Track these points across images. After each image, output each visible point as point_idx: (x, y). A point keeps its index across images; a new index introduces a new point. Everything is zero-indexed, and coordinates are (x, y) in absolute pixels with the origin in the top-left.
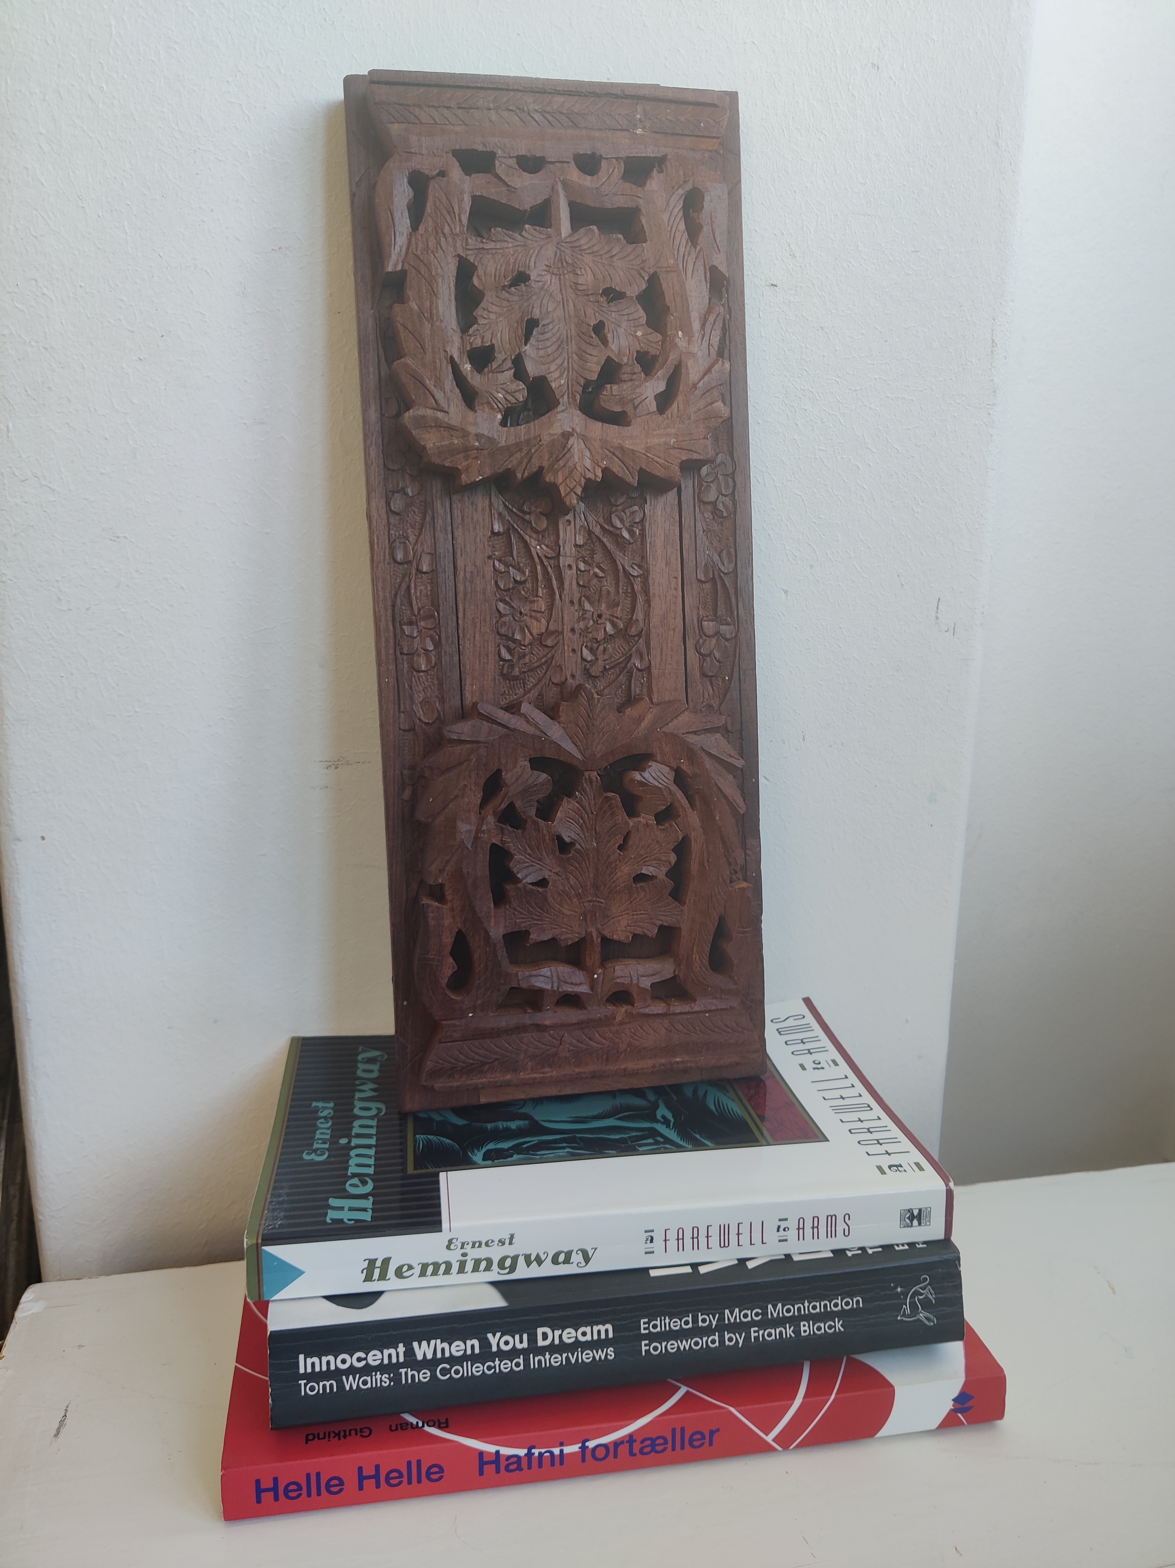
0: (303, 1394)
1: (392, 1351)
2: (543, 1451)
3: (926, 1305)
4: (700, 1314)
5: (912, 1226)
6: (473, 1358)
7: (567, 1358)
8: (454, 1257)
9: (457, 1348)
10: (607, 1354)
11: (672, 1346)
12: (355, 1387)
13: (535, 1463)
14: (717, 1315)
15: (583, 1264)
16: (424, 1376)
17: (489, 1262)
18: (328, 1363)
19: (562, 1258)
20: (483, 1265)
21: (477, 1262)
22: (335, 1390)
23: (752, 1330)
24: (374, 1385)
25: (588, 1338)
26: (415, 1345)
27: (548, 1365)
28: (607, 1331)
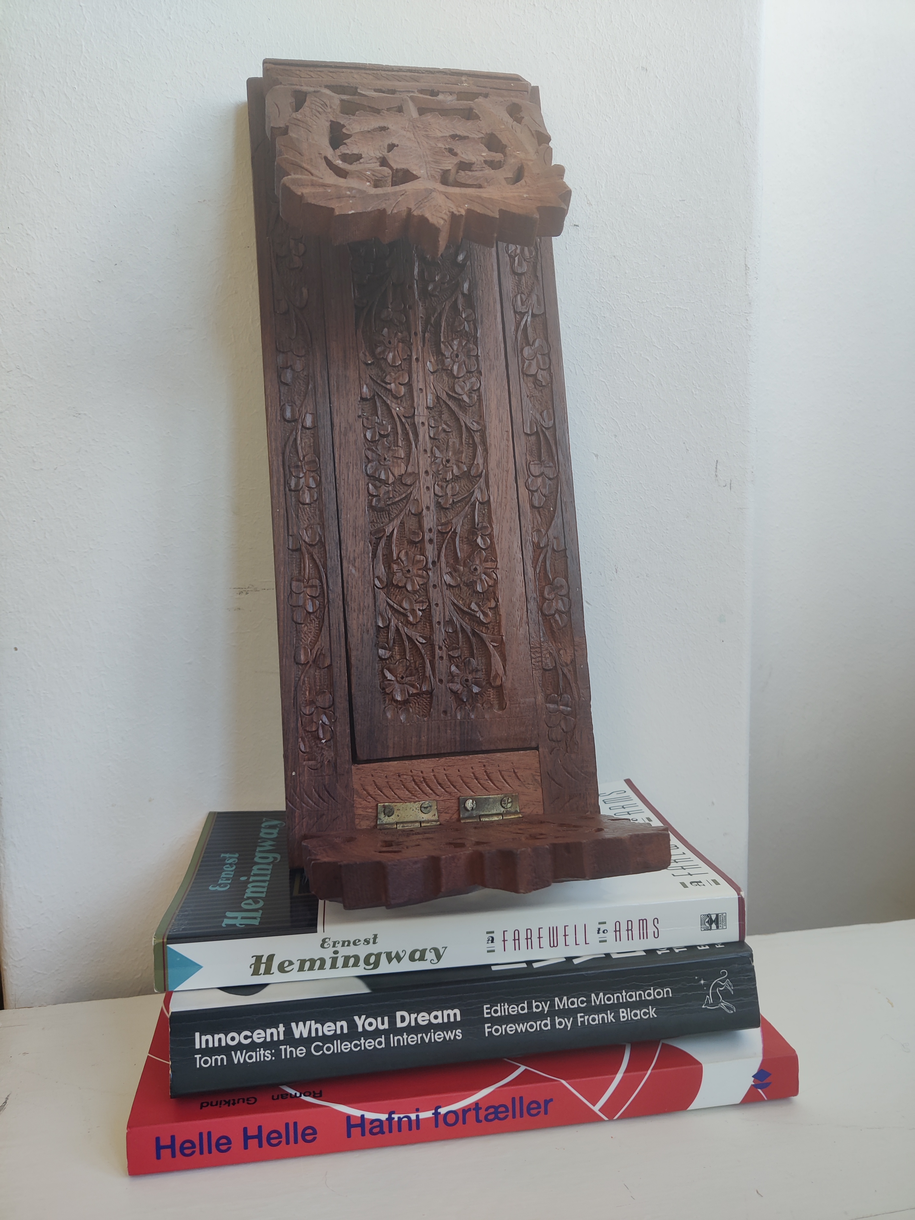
0: (198, 1066)
1: (274, 1030)
2: (402, 1116)
3: (726, 995)
4: (534, 1001)
5: (711, 929)
6: (342, 1037)
7: (422, 1038)
8: (327, 954)
9: (328, 1029)
10: (455, 1035)
11: (511, 1029)
12: (242, 1061)
13: (395, 1127)
14: (549, 1003)
15: (436, 961)
16: (300, 1052)
17: (357, 958)
18: (220, 1040)
19: (417, 955)
20: (352, 961)
21: (347, 959)
22: (225, 1063)
23: (579, 1015)
24: (258, 1060)
25: (440, 1020)
26: (293, 1025)
27: (406, 1044)
28: (455, 1015)
